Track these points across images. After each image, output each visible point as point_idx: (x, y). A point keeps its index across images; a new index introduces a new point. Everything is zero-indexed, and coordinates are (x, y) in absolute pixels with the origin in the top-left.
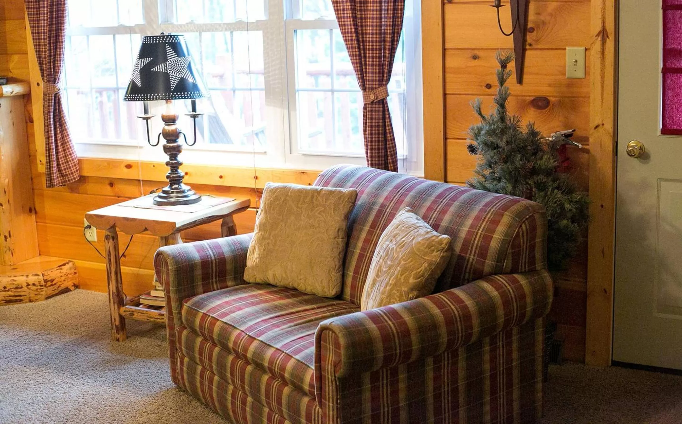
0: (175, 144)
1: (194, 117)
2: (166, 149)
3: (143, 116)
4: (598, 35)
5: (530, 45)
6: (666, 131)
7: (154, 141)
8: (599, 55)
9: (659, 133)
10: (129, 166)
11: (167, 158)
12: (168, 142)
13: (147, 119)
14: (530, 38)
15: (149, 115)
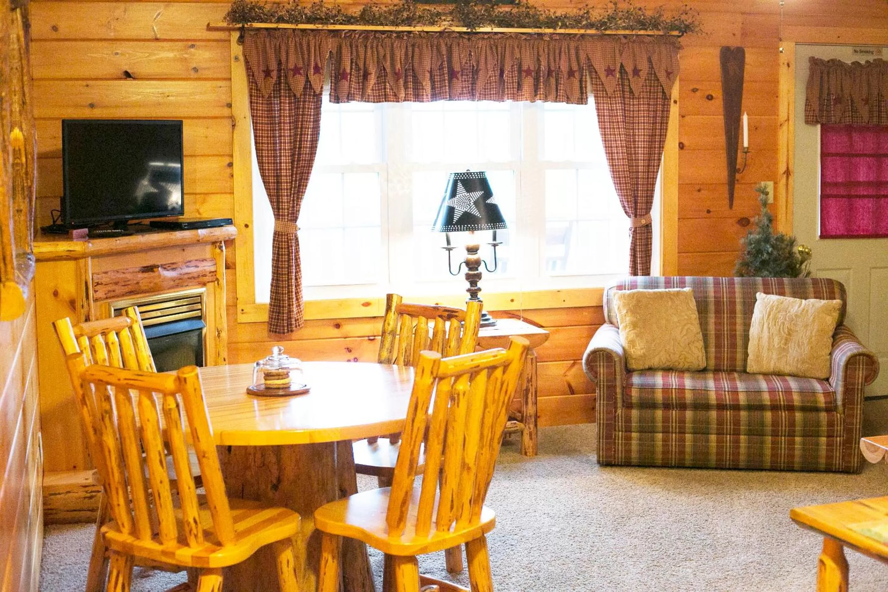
0: (476, 272)
1: (495, 246)
2: (468, 277)
3: (446, 246)
4: (784, 173)
5: (738, 180)
6: (822, 237)
7: (455, 269)
8: (785, 187)
9: (818, 238)
10: (367, 304)
11: (467, 285)
12: (470, 269)
13: (449, 250)
14: (738, 176)
15: (452, 246)
